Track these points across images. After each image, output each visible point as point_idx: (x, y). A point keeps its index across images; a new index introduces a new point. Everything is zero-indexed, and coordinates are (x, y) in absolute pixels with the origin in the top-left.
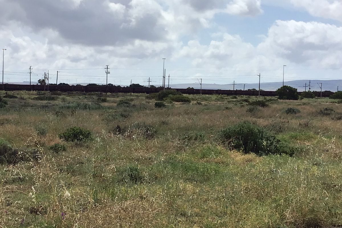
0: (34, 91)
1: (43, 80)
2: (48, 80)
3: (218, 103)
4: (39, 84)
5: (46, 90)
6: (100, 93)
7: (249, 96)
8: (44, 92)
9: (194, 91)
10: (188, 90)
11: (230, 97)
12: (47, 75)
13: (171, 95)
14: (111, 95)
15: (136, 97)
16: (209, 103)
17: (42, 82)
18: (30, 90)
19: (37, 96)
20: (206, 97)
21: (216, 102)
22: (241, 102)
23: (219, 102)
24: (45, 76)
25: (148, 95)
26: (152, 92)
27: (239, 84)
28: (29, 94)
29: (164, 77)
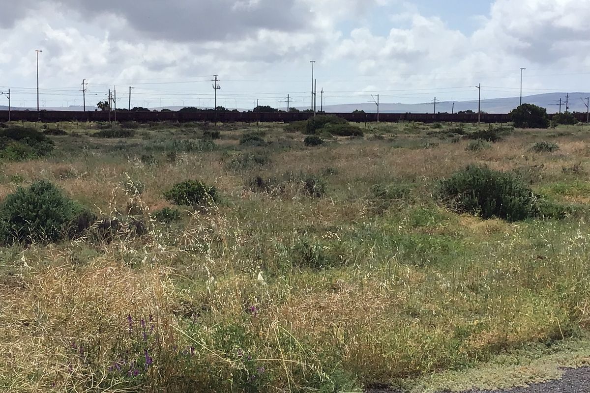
0: (92, 122)
1: (106, 103)
2: (115, 102)
3: (409, 137)
4: (100, 110)
5: (112, 120)
6: (204, 122)
7: (462, 123)
8: (108, 123)
9: (366, 116)
10: (355, 114)
11: (428, 125)
12: (113, 94)
13: (328, 125)
14: (223, 126)
15: (267, 129)
16: (394, 136)
17: (105, 106)
18: (85, 120)
19: (99, 131)
20: (387, 126)
21: (406, 135)
22: (451, 133)
23: (411, 135)
24: (109, 96)
25: (288, 124)
26: (295, 120)
27: (443, 103)
28: (84, 128)
29: (314, 93)
